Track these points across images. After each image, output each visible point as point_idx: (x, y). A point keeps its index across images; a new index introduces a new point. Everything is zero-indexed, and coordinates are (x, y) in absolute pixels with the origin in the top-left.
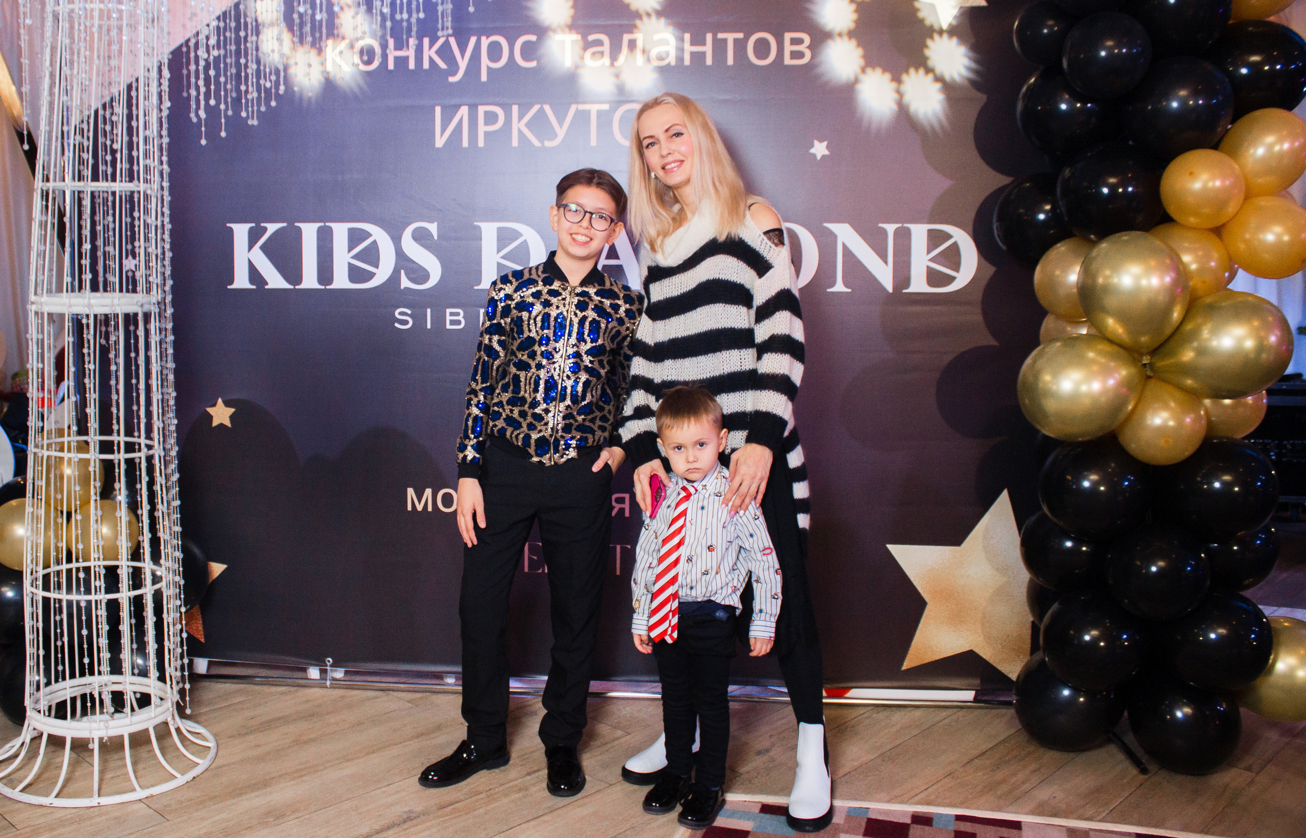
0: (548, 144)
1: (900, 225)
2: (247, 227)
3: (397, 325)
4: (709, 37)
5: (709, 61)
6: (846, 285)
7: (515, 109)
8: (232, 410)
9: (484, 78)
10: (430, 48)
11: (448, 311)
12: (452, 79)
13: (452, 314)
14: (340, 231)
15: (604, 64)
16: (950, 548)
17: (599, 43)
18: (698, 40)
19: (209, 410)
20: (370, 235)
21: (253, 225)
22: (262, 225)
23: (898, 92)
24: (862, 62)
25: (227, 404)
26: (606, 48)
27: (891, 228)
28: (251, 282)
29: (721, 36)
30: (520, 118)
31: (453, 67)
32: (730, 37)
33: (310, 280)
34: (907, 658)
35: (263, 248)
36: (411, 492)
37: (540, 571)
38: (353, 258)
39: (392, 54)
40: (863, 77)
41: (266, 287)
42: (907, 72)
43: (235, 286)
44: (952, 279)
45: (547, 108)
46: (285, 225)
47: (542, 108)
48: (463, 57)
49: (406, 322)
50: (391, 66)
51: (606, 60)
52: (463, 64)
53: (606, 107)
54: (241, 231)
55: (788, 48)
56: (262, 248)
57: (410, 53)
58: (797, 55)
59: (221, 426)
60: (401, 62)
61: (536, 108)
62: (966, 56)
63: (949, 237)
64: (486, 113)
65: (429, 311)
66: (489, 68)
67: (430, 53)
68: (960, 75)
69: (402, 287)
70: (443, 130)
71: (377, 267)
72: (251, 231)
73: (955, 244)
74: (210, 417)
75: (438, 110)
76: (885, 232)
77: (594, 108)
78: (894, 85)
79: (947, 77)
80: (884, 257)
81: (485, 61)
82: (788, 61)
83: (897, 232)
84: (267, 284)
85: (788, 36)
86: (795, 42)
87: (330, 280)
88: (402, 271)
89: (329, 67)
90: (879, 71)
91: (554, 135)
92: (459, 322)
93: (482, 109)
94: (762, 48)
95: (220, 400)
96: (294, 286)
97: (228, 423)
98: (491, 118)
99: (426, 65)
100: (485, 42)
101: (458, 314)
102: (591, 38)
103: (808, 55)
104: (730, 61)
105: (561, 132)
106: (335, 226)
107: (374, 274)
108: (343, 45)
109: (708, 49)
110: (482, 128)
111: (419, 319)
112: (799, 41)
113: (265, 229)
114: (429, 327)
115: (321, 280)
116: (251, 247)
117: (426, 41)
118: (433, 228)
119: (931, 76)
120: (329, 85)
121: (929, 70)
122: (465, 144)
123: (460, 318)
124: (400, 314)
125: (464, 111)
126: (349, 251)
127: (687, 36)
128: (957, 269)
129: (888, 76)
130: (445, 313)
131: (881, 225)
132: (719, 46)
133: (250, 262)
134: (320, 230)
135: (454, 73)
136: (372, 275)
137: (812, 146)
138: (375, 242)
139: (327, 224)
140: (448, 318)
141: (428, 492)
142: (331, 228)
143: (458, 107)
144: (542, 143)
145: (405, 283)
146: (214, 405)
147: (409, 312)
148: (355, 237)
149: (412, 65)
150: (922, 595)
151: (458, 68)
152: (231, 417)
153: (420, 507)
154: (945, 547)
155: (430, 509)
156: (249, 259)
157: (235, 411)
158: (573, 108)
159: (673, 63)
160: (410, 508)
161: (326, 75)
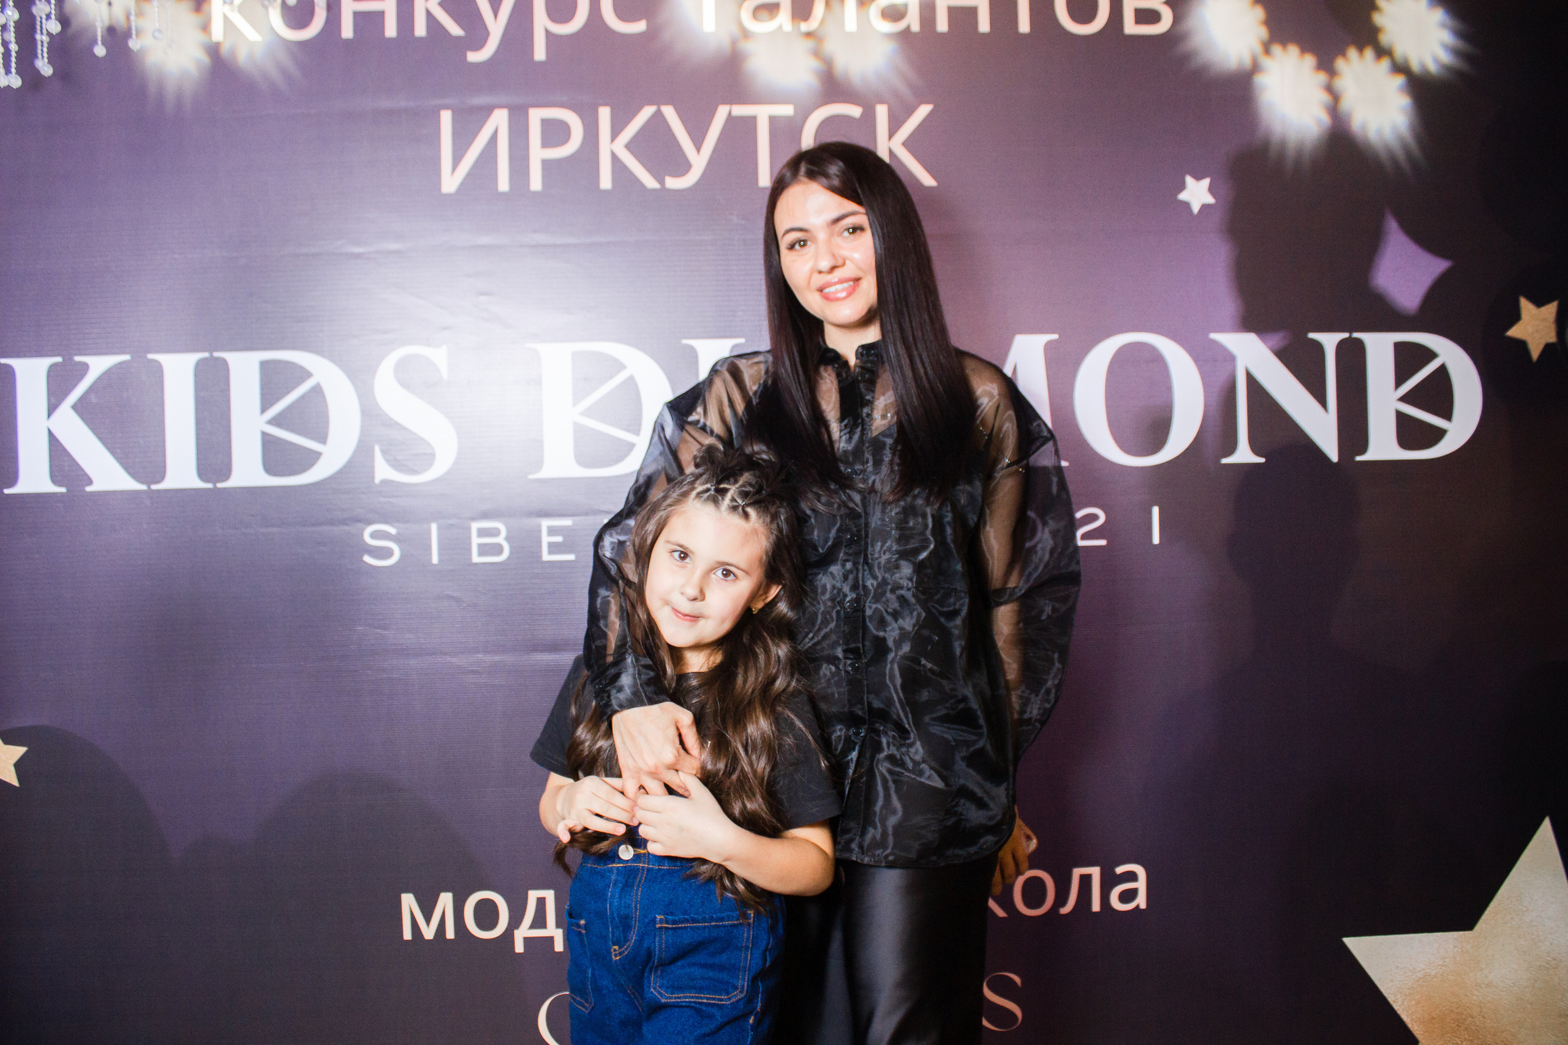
0: (672, 183)
1: (1346, 335)
2: (44, 363)
3: (367, 559)
5: (984, 25)
6: (1255, 449)
7: (604, 114)
8: (22, 750)
9: (540, 53)
11: (475, 526)
12: (473, 57)
13: (482, 533)
14: (244, 368)
15: (780, 27)
16: (1456, 934)
20: (305, 374)
21: (59, 359)
22: (77, 359)
23: (1329, 89)
24: (1263, 32)
25: (9, 739)
27: (1329, 341)
28: (55, 479)
30: (615, 134)
31: (477, 34)
33: (181, 471)
35: (79, 408)
36: (408, 902)
38: (270, 422)
39: (349, 7)
40: (1266, 62)
41: (89, 489)
42: (1343, 53)
43: (22, 487)
44: (1438, 434)
45: (669, 113)
46: (126, 357)
47: (658, 114)
48: (496, 13)
49: (388, 553)
50: (347, 31)
51: (784, 18)
52: (496, 27)
53: (786, 110)
54: (31, 374)
55: (1130, 3)
56: (75, 407)
57: (389, 7)
58: (1145, 17)
60: (368, 23)
61: (648, 112)
62: (1443, 26)
63: (1429, 355)
64: (546, 123)
65: (434, 527)
66: (548, 33)
67: (426, 5)
68: (1436, 60)
69: (377, 480)
70: (457, 159)
71: (323, 439)
72: (52, 371)
73: (1443, 370)
75: (446, 118)
76: (1318, 347)
77: (763, 113)
78: (1322, 77)
79: (1415, 66)
80: (1319, 394)
81: (541, 21)
82: (1131, 27)
83: (1341, 346)
87: (225, 472)
88: (377, 449)
89: (217, 33)
90: (1293, 50)
91: (682, 166)
92: (497, 549)
93: (536, 116)
96: (149, 484)
97: (11, 778)
98: (555, 133)
99: (420, 29)
101: (495, 533)
103: (1167, 15)
104: (1024, 25)
105: (699, 161)
106: (234, 359)
107: (318, 455)
110: (538, 154)
111: (414, 545)
113: (84, 368)
114: (435, 560)
115: (202, 474)
116: (51, 409)
118: (438, 356)
119: (1385, 63)
120: (219, 69)
121: (1382, 52)
122: (504, 184)
123: (500, 540)
124: (375, 535)
125: (500, 119)
126: (264, 409)
128: (1447, 415)
129: (1310, 60)
130: (469, 528)
131: (1312, 335)
133: (52, 437)
134: (201, 368)
135: (479, 45)
136: (313, 457)
137: (1182, 187)
138: (317, 390)
139: (216, 354)
140: (476, 541)
141: (446, 900)
142: (224, 363)
143: (489, 110)
144: (662, 182)
145: (383, 471)
147: (392, 530)
148: (276, 380)
149: (391, 30)
150: (1410, 1026)
151: (485, 35)
152: (18, 766)
153: (429, 933)
154: (1447, 933)
155: (450, 934)
156: (50, 431)
157: (27, 752)
158: (722, 113)
159: (916, 27)
160: (407, 935)
161: (214, 51)
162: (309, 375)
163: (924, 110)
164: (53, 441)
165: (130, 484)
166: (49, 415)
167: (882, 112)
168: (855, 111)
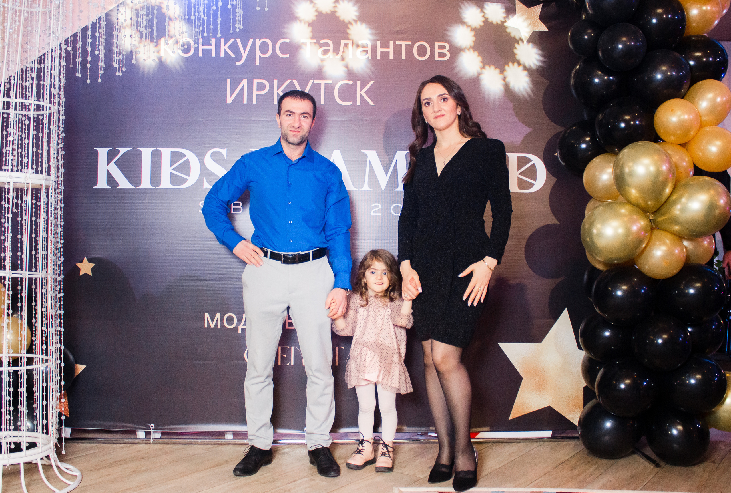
2: (106, 150)
4: (391, 43)
5: (391, 57)
7: (276, 81)
8: (93, 265)
9: (257, 63)
10: (225, 44)
12: (237, 63)
14: (166, 153)
15: (331, 57)
16: (535, 344)
17: (327, 45)
18: (384, 45)
19: (78, 265)
21: (111, 149)
22: (117, 149)
23: (504, 78)
24: (481, 64)
25: (90, 261)
26: (331, 48)
28: (108, 183)
29: (398, 43)
30: (279, 87)
31: (239, 57)
32: (404, 44)
33: (146, 183)
34: (512, 412)
35: (116, 163)
36: (207, 315)
37: (288, 364)
38: (173, 169)
39: (201, 47)
40: (483, 72)
41: (118, 187)
42: (508, 64)
43: (98, 186)
44: (532, 185)
45: (295, 81)
46: (132, 149)
47: (292, 82)
48: (244, 51)
50: (201, 55)
51: (331, 55)
52: (245, 55)
53: (330, 82)
54: (103, 153)
55: (437, 51)
57: (213, 48)
58: (441, 55)
59: (86, 275)
60: (207, 52)
61: (289, 81)
63: (530, 160)
64: (258, 84)
66: (260, 57)
67: (224, 47)
69: (204, 188)
70: (232, 94)
71: (189, 175)
72: (109, 152)
73: (534, 164)
74: (79, 270)
75: (229, 81)
77: (323, 83)
81: (258, 53)
82: (437, 58)
84: (119, 185)
85: (437, 44)
86: (440, 47)
87: (159, 184)
88: (205, 178)
89: (162, 54)
90: (492, 67)
92: (239, 209)
93: (255, 81)
94: (422, 51)
95: (85, 258)
96: (136, 186)
97: (90, 273)
98: (261, 87)
99: (222, 55)
100: (258, 42)
101: (239, 205)
102: (322, 42)
103: (448, 56)
104: (403, 58)
106: (163, 150)
107: (187, 180)
108: (171, 41)
109: (391, 50)
110: (255, 93)
112: (443, 47)
113: (119, 151)
115: (152, 184)
116: (108, 163)
117: (223, 40)
118: (224, 152)
119: (521, 67)
120: (162, 65)
121: (520, 64)
122: (245, 102)
123: (240, 207)
125: (245, 82)
126: (171, 166)
127: (378, 43)
128: (535, 179)
129: (497, 70)
132: (397, 49)
134: (153, 153)
135: (239, 61)
136: (185, 181)
138: (187, 161)
139: (158, 149)
140: (233, 207)
141: (218, 315)
142: (160, 151)
143: (241, 79)
145: (206, 185)
146: (81, 262)
148: (175, 157)
149: (213, 55)
150: (520, 373)
151: (242, 57)
152: (92, 269)
153: (212, 326)
154: (533, 344)
155: (219, 326)
156: (107, 170)
157: (95, 265)
158: (311, 82)
159: (370, 58)
160: (206, 326)
161: (160, 59)
162: (185, 156)
163: (372, 83)
164: (108, 172)
165: (130, 186)
166: (107, 166)
167: (359, 83)
168: (351, 83)
